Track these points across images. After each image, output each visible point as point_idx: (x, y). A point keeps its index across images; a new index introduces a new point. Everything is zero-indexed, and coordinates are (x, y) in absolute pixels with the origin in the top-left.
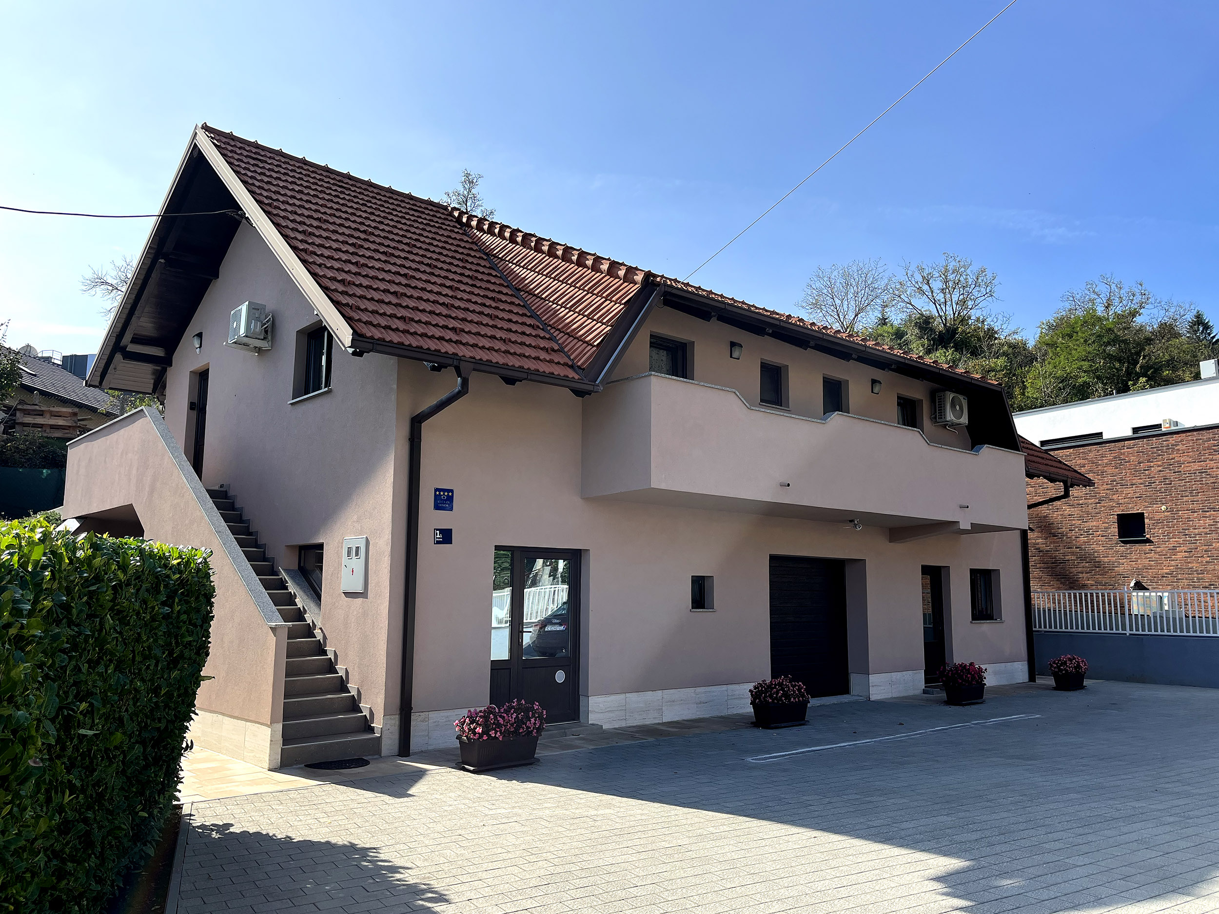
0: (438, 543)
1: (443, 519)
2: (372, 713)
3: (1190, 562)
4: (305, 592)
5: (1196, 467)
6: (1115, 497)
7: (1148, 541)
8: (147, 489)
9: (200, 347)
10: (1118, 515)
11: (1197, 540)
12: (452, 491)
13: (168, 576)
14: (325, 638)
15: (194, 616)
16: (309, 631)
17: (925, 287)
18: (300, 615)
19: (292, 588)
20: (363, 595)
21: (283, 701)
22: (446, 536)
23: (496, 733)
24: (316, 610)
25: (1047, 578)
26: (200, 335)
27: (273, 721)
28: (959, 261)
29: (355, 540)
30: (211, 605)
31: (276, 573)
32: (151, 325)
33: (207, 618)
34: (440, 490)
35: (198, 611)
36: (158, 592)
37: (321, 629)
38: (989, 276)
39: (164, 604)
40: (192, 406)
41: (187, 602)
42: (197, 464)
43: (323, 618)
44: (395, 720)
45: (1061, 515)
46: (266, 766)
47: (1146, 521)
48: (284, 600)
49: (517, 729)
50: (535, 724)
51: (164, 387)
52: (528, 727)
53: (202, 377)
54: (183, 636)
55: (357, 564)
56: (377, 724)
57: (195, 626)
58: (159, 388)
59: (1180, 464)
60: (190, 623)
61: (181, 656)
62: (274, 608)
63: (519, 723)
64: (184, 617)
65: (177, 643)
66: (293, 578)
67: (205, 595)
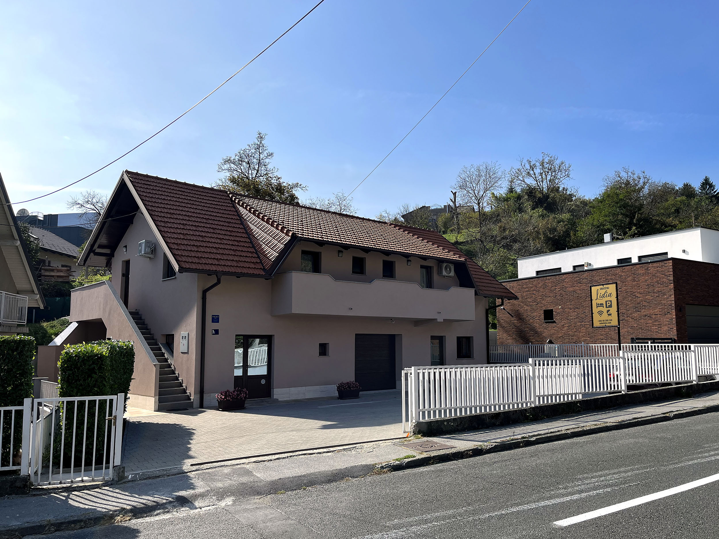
0: (213, 334)
1: (216, 326)
2: (190, 394)
3: (569, 332)
4: (168, 352)
5: (571, 289)
6: (543, 302)
7: (554, 322)
8: (108, 313)
9: (126, 251)
10: (544, 310)
11: (572, 322)
12: (219, 316)
13: (123, 351)
14: (175, 368)
15: (129, 361)
16: (169, 366)
17: (532, 172)
18: (166, 360)
19: (163, 351)
20: (187, 353)
21: (158, 390)
22: (217, 332)
23: (229, 398)
24: (171, 358)
25: (518, 339)
26: (126, 247)
27: (155, 395)
28: (551, 157)
29: (184, 333)
30: (134, 358)
31: (158, 345)
32: (106, 241)
33: (133, 362)
34: (214, 316)
35: (130, 360)
36: (122, 356)
37: (173, 365)
38: (567, 166)
39: (123, 358)
40: (123, 275)
41: (128, 357)
42: (126, 303)
43: (174, 362)
44: (198, 396)
45: (524, 310)
46: (153, 410)
47: (554, 313)
48: (159, 355)
49: (237, 397)
50: (243, 395)
51: (111, 265)
52: (241, 397)
53: (127, 264)
54: (127, 366)
55: (185, 342)
56: (192, 398)
57: (130, 364)
58: (109, 265)
59: (566, 287)
60: (129, 363)
61: (126, 372)
62: (155, 358)
63: (238, 395)
64: (127, 361)
65: (125, 368)
66: (164, 347)
67: (132, 355)
